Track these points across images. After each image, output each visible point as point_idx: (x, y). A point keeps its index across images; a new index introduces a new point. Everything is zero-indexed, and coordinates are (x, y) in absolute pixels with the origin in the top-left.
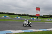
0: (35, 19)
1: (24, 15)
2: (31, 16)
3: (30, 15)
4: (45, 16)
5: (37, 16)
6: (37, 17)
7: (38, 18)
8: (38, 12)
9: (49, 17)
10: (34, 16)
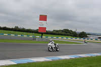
0: (38, 36)
1: (16, 30)
2: (29, 31)
4: (57, 31)
5: (42, 32)
6: (42, 34)
8: (44, 24)
9: (64, 33)
10: (36, 32)
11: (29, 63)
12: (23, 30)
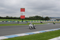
1: (7, 18)
3: (14, 18)
4: (32, 17)
7: (24, 20)
9: (36, 18)
11: (15, 37)
12: (11, 18)
